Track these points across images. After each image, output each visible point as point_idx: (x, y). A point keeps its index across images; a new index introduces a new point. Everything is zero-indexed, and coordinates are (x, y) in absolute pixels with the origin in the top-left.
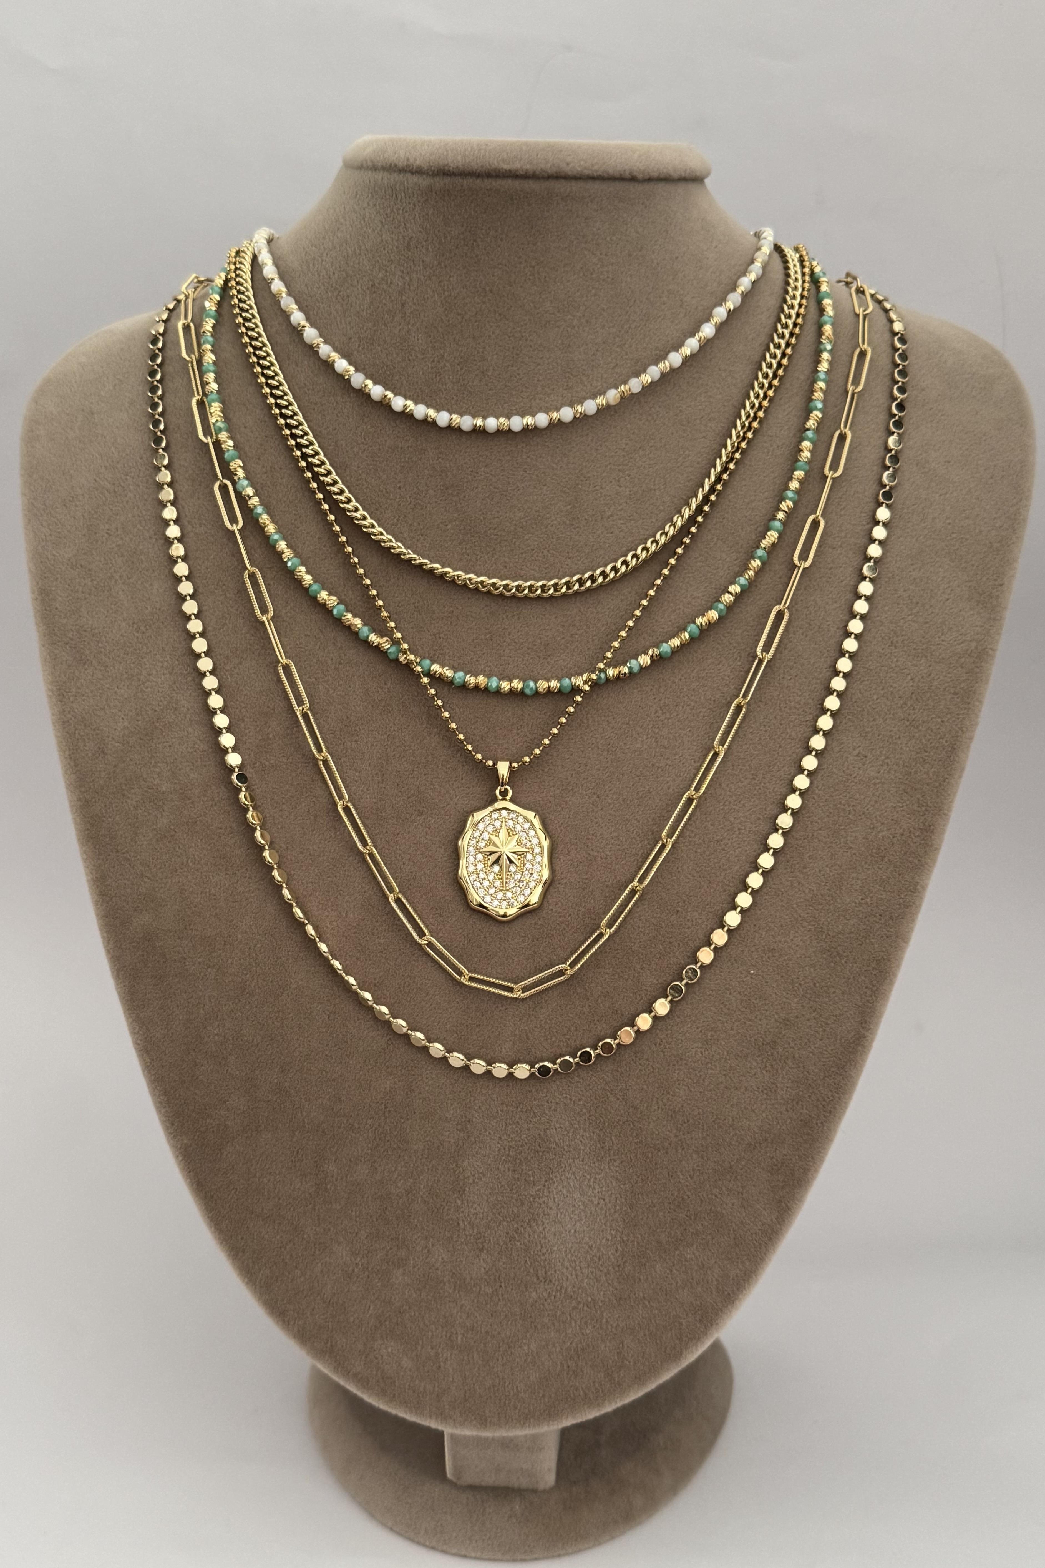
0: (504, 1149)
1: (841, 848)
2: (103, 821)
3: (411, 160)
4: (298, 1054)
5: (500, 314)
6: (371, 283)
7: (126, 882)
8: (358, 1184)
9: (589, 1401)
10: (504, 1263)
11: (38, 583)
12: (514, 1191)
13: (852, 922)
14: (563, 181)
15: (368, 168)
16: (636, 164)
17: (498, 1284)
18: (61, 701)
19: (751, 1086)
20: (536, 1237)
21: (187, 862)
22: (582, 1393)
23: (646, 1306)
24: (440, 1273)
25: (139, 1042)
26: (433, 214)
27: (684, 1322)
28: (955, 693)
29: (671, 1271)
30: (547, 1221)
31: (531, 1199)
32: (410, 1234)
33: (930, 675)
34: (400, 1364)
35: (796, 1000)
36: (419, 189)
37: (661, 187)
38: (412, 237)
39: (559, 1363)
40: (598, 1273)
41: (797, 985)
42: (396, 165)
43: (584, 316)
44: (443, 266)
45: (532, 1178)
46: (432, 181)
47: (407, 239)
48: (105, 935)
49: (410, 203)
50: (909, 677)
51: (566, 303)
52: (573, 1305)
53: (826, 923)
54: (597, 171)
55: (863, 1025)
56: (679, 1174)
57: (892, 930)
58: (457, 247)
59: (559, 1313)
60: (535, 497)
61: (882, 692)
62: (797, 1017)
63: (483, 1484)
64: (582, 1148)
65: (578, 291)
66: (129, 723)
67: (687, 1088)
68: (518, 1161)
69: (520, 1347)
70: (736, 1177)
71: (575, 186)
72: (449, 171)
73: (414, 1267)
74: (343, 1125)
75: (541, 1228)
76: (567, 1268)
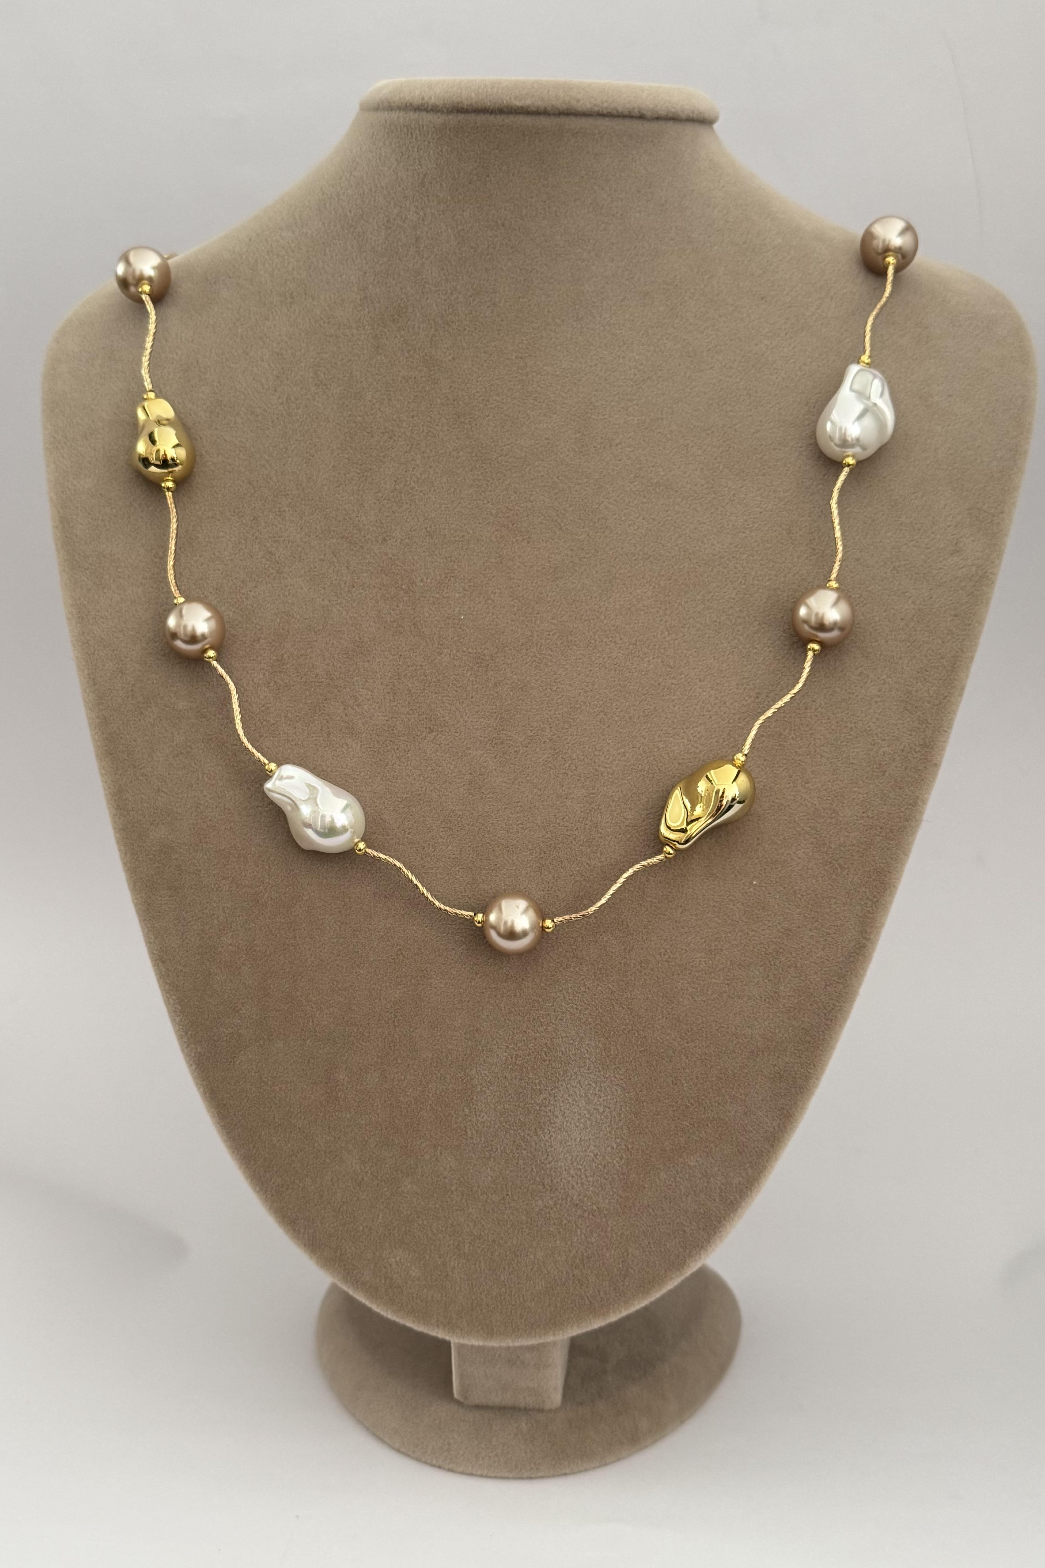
0: (512, 1058)
1: (842, 763)
2: (121, 738)
3: (426, 99)
4: (310, 963)
5: (512, 248)
6: (386, 219)
7: (143, 796)
10: (511, 1171)
12: (521, 1100)
14: (573, 118)
15: (384, 109)
19: (754, 996)
20: (542, 1145)
23: (650, 1214)
24: (447, 1181)
25: (155, 952)
26: (447, 150)
28: (956, 616)
30: (553, 1130)
31: (538, 1108)
32: (418, 1143)
33: (931, 598)
34: (408, 1273)
35: (798, 910)
37: (670, 125)
38: (426, 174)
39: (564, 1273)
40: (604, 1181)
41: (799, 896)
42: (411, 105)
43: (593, 249)
44: (456, 201)
45: (538, 1087)
47: (421, 175)
48: (122, 848)
49: (424, 141)
51: (576, 237)
52: (578, 1214)
53: (828, 836)
54: (607, 108)
57: (891, 842)
59: (565, 1222)
60: (545, 426)
62: (799, 927)
64: (588, 1056)
65: (588, 225)
67: (690, 997)
68: (525, 1070)
69: (527, 1256)
72: (463, 108)
73: (423, 1176)
75: (547, 1137)
76: (573, 1177)
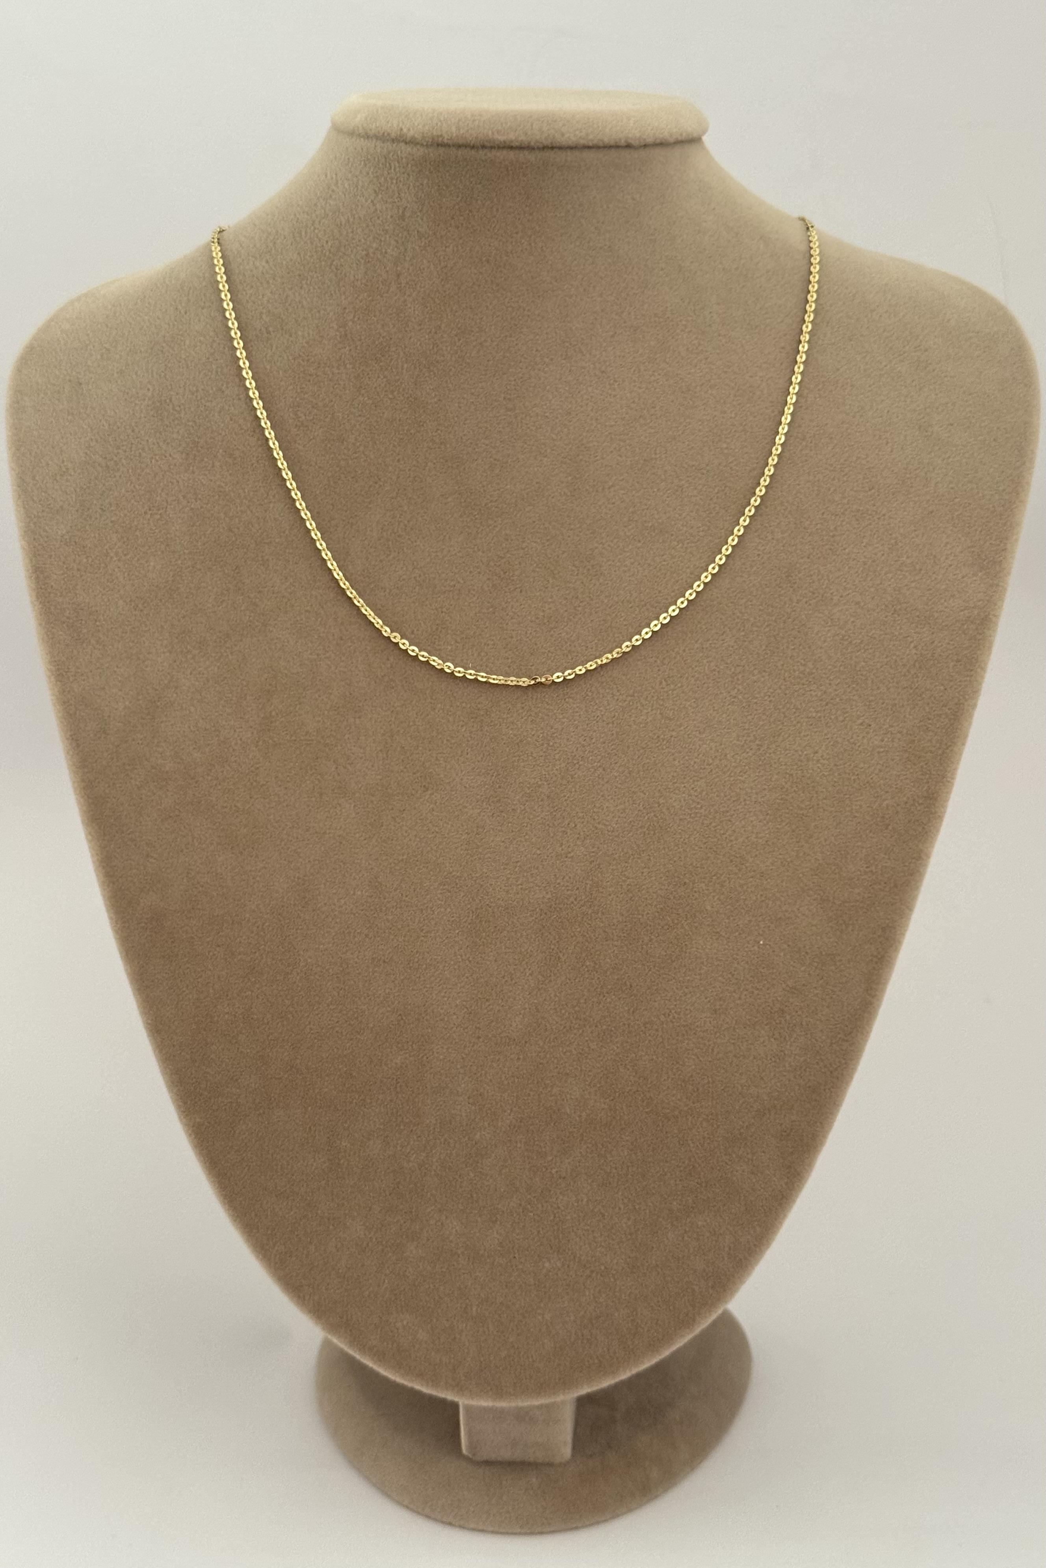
8: (371, 1159)
9: (603, 1369)
11: (31, 560)
13: (857, 891)
16: (632, 132)
17: (512, 1256)
18: (61, 681)
21: (193, 841)
22: (596, 1361)
27: (696, 1288)
29: (683, 1238)
36: (413, 160)
46: (426, 151)
50: (912, 645)
55: (869, 992)
56: (690, 1142)
58: (453, 218)
61: (886, 660)
63: (499, 1459)
66: (131, 702)
70: (746, 1144)
71: (570, 156)
74: (354, 1101)
